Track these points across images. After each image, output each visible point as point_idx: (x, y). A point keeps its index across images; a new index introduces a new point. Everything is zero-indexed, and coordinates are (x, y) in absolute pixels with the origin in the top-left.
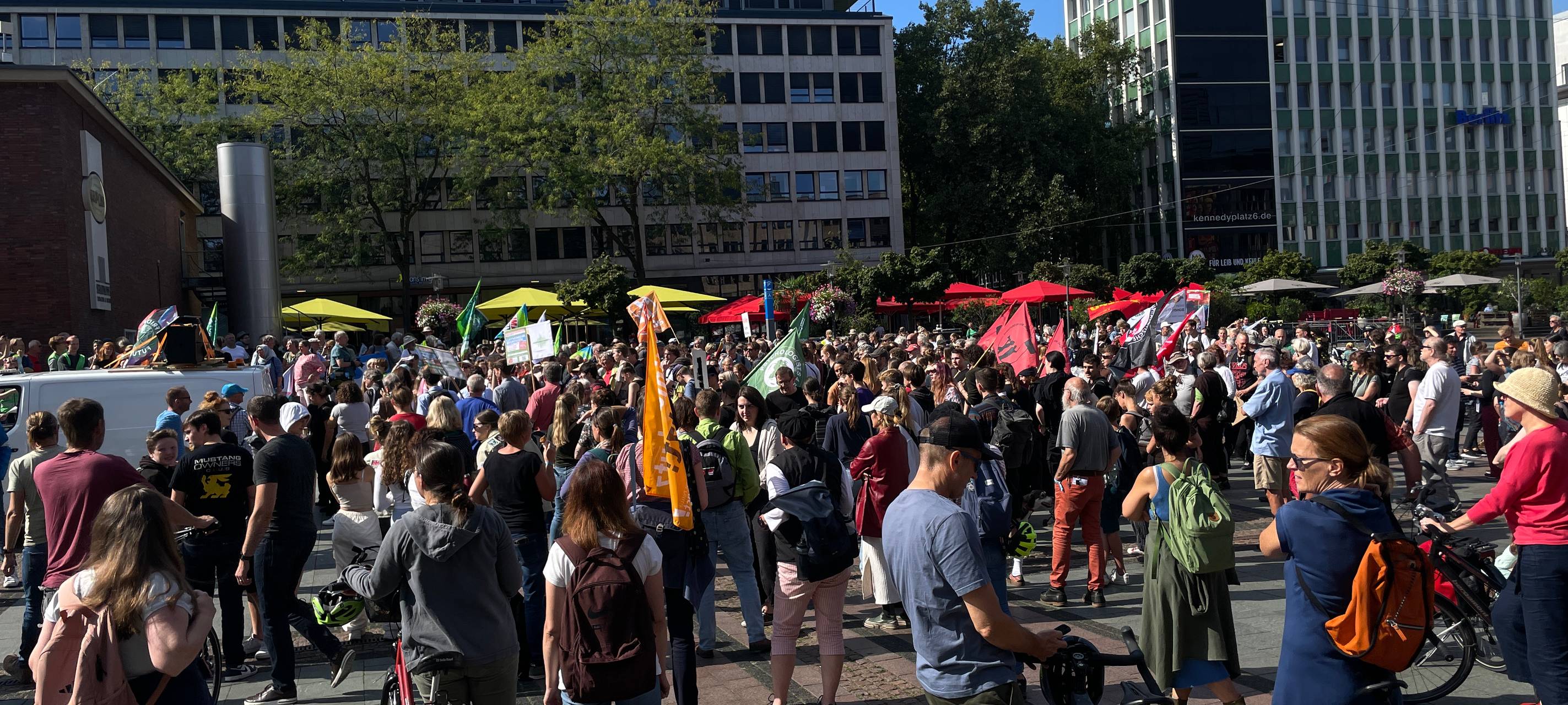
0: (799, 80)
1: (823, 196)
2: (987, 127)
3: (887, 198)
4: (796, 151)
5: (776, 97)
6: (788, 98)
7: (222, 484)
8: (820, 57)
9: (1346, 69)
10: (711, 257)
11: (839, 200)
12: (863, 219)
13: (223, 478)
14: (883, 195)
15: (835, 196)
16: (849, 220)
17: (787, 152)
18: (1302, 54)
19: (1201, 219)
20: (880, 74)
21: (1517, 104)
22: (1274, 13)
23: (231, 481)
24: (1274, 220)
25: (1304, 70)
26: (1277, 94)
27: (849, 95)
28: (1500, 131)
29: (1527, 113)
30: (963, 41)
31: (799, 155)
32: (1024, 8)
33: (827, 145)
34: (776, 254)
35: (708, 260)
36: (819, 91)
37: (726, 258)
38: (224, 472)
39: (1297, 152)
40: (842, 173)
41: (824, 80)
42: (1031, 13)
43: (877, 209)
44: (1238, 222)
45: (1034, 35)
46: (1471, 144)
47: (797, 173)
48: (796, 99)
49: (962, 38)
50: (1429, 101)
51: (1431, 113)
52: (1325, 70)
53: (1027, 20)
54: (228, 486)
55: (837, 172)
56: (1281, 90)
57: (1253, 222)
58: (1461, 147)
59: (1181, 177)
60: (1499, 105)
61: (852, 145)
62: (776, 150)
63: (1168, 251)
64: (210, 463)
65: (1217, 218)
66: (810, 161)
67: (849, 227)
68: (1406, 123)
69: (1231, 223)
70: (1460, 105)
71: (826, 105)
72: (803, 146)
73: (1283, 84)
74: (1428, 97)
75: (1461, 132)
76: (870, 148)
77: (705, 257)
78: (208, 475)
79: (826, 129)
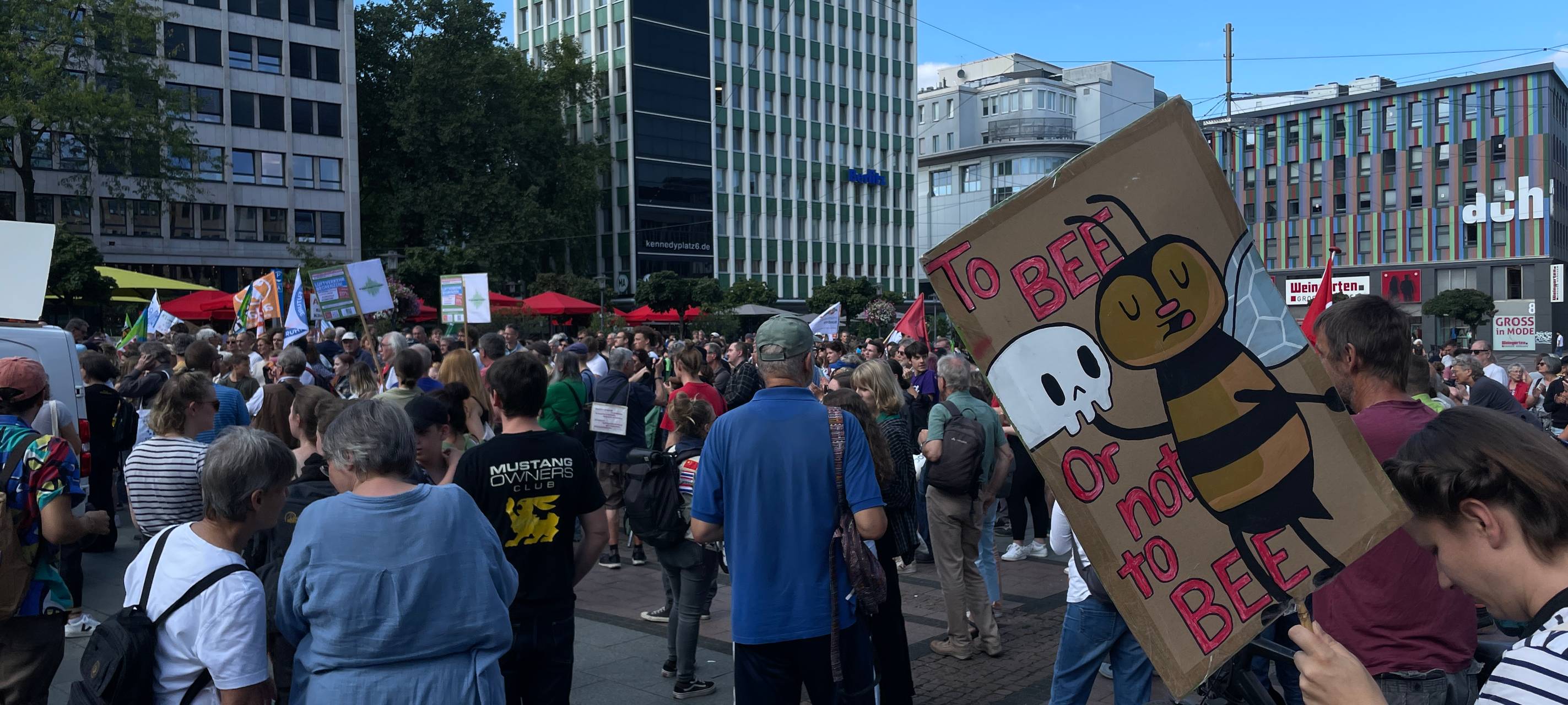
0: (240, 42)
1: (265, 181)
2: (460, 127)
3: (341, 191)
4: (234, 124)
5: (209, 55)
6: (224, 61)
7: (542, 515)
8: (267, 20)
9: (770, 119)
10: (118, 241)
11: (284, 186)
12: (314, 212)
13: (544, 502)
14: (336, 186)
15: (280, 182)
16: (296, 210)
17: (221, 124)
18: (737, 102)
19: (652, 244)
20: (338, 51)
21: (890, 168)
22: (716, 58)
23: (559, 508)
24: (711, 252)
25: (738, 115)
26: (717, 135)
27: (300, 68)
28: (878, 189)
29: (897, 176)
30: (434, 32)
31: (237, 129)
32: (496, 10)
33: (272, 121)
34: (204, 243)
35: (112, 244)
36: (264, 59)
37: (138, 243)
38: (546, 492)
39: (730, 190)
40: (289, 158)
41: (270, 47)
42: (503, 16)
43: (330, 203)
44: (683, 251)
45: (505, 39)
46: (857, 199)
47: (234, 150)
48: (236, 64)
49: (434, 28)
50: (830, 158)
51: (830, 168)
52: (754, 117)
53: (498, 21)
54: (554, 519)
55: (284, 155)
56: (720, 132)
57: (695, 251)
58: (851, 202)
59: (636, 202)
60: (878, 169)
61: (301, 126)
62: (206, 120)
63: (620, 273)
64: (520, 472)
65: (666, 245)
66: (251, 138)
67: (297, 219)
68: (813, 175)
69: (677, 251)
70: (851, 165)
71: (273, 76)
72: (241, 119)
73: (722, 126)
74: (829, 155)
75: (851, 188)
76: (323, 132)
77: (107, 240)
78: (517, 498)
79: (272, 105)
